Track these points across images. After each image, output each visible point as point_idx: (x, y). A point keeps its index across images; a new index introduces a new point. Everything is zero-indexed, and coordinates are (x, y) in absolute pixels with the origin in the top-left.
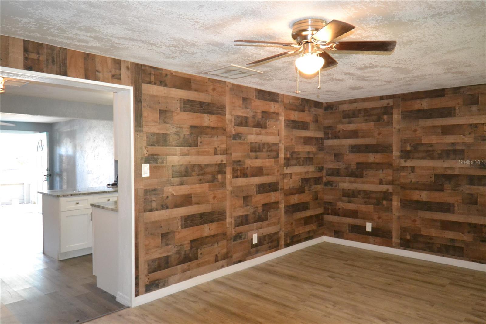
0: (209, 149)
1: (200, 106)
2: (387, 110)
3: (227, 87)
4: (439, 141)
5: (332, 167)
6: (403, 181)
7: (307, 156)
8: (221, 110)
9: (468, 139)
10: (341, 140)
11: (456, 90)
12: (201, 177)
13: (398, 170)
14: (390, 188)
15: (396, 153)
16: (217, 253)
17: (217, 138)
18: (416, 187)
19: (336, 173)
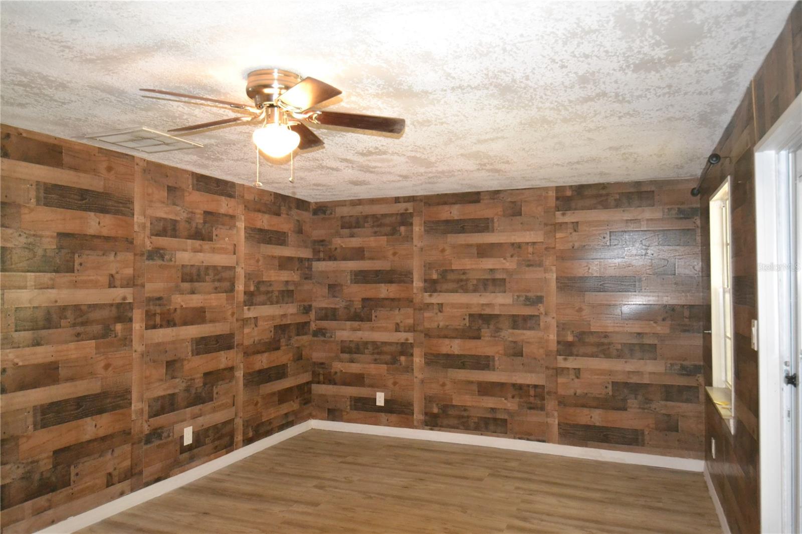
0: (99, 278)
1: (80, 198)
2: (405, 219)
3: (136, 167)
4: (474, 267)
5: (324, 305)
6: (427, 325)
7: (285, 289)
8: (123, 207)
9: (510, 264)
10: (339, 262)
11: (495, 194)
12: (79, 329)
13: (420, 309)
14: (410, 337)
15: (418, 283)
16: (111, 470)
17: (115, 257)
18: (446, 334)
19: (330, 315)
